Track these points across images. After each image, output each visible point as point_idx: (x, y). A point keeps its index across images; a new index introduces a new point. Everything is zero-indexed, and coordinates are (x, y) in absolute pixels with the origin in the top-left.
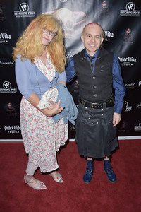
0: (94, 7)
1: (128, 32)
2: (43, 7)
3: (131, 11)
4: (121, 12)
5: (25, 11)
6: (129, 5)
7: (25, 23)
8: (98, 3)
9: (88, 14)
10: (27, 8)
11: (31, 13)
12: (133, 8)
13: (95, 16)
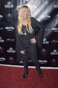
1: (57, 16)
2: (18, 3)
4: (54, 6)
5: (10, 5)
7: (9, 11)
8: (43, 2)
9: (38, 7)
10: (10, 4)
11: (12, 6)
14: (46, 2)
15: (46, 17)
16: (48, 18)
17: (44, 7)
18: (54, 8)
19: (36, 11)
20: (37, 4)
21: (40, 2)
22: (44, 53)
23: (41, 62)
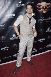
0: (5, 4)
1: (21, 13)
3: (21, 4)
4: (17, 5)
6: (20, 2)
8: (7, 2)
9: (2, 8)
12: (21, 3)
13: (6, 8)
14: (9, 3)
15: (11, 15)
16: (13, 16)
17: (8, 7)
18: (16, 7)
19: (1, 11)
20: (1, 5)
21: (4, 3)
22: (16, 48)
23: (15, 56)
